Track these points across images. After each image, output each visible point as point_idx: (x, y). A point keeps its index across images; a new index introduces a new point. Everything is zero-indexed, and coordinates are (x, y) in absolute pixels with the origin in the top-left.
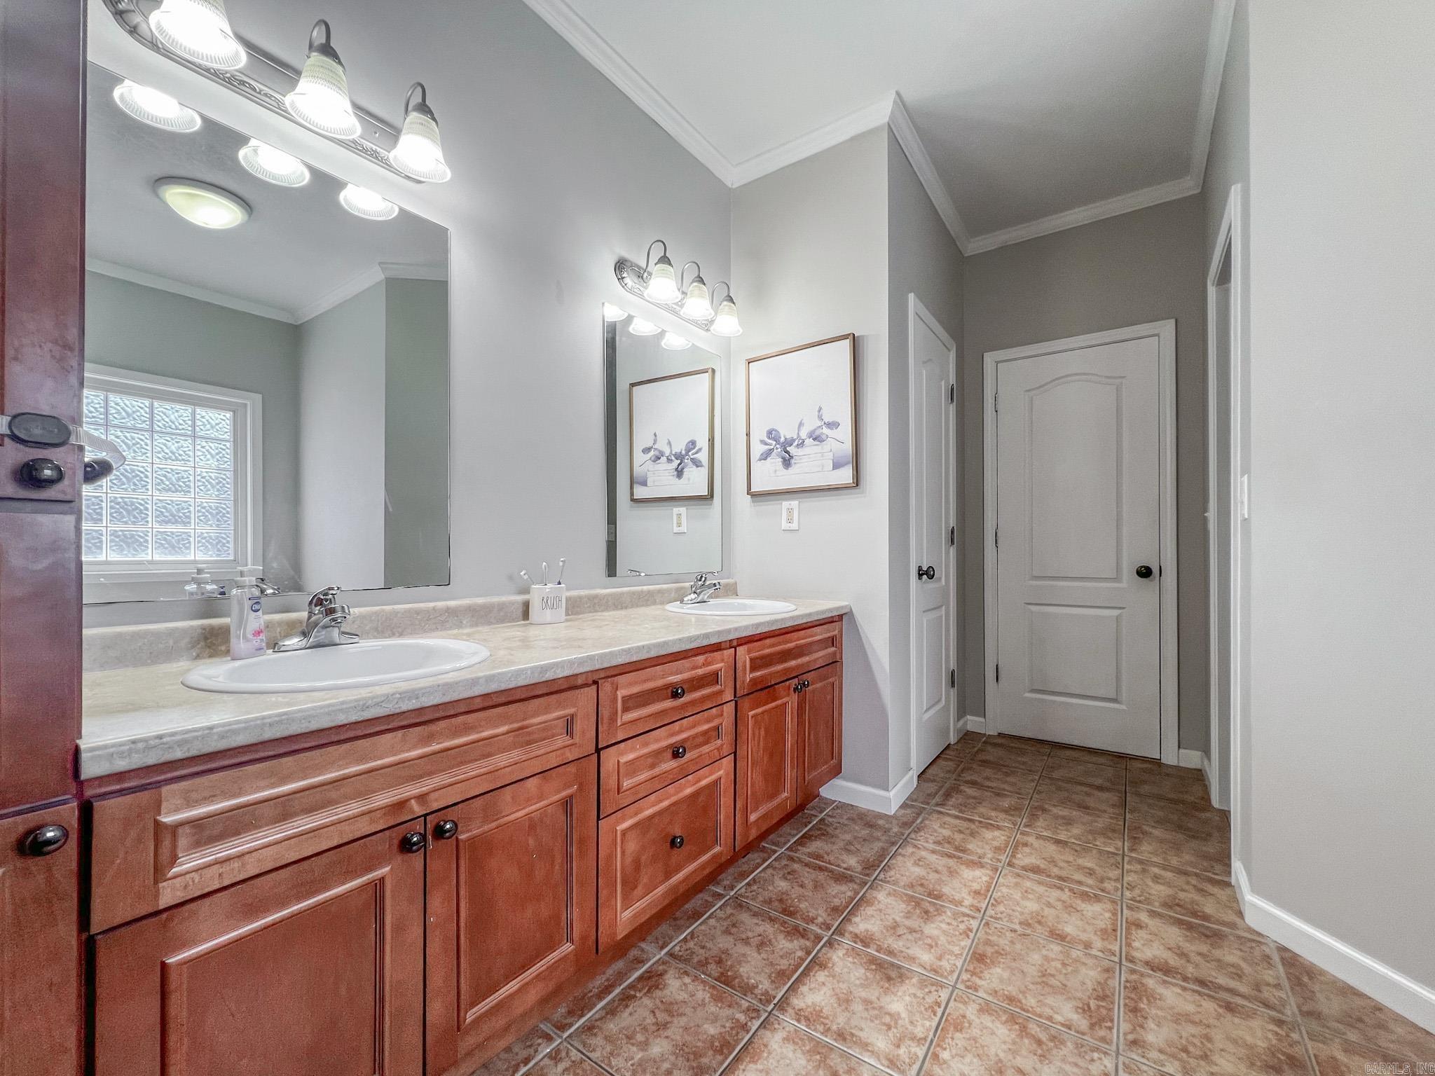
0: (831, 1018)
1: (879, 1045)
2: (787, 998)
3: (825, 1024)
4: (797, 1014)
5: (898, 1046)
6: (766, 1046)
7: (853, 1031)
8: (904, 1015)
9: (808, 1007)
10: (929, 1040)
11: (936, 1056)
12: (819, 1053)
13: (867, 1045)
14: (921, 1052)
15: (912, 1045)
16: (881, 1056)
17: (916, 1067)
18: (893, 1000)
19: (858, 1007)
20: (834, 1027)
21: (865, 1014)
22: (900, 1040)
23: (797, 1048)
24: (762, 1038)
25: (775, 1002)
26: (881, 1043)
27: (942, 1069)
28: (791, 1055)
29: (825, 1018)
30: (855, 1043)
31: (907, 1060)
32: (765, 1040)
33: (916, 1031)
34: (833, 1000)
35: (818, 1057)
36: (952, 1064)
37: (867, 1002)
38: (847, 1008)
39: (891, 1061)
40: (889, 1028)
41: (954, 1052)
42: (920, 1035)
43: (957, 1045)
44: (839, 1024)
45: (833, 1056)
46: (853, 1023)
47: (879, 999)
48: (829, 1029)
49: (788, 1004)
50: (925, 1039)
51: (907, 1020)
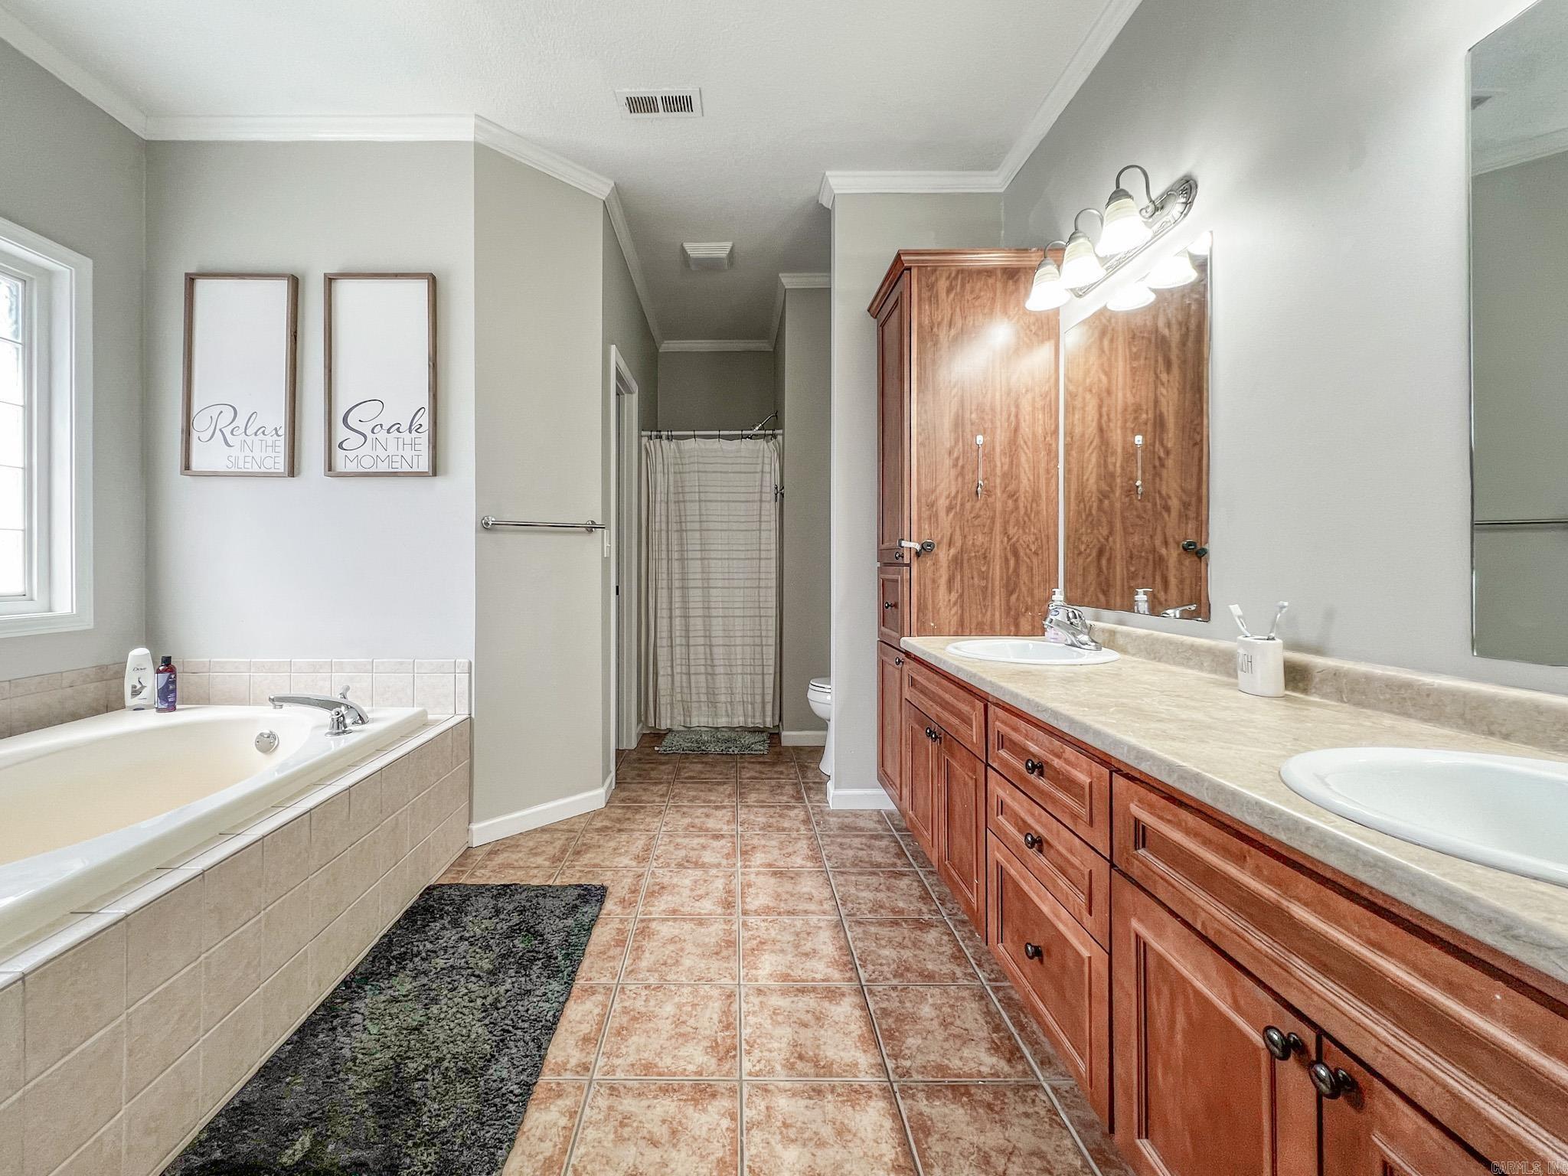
0: (839, 1105)
1: (784, 1100)
2: (891, 1103)
3: (839, 1095)
4: (869, 1092)
5: (767, 1108)
6: (865, 1051)
7: (812, 1102)
8: (779, 1147)
9: (868, 1105)
10: (745, 1132)
11: (733, 1119)
12: (823, 1067)
13: (794, 1095)
14: (748, 1114)
15: (757, 1117)
16: (777, 1091)
17: (745, 1096)
18: (798, 1162)
19: (827, 1132)
20: (830, 1097)
21: (814, 1127)
22: (769, 1116)
23: (843, 1062)
24: (873, 1055)
25: (898, 1095)
26: (783, 1103)
27: (724, 1106)
28: (842, 1054)
29: (844, 1101)
30: (804, 1092)
31: (754, 1099)
32: (869, 1055)
33: (760, 1133)
34: (852, 1125)
35: (822, 1064)
36: (716, 1117)
37: (821, 1144)
38: (834, 1124)
39: (766, 1091)
40: (785, 1125)
41: (718, 1131)
42: (754, 1132)
43: (718, 1142)
44: (829, 1102)
45: (812, 1071)
46: (818, 1110)
47: (813, 1155)
48: (832, 1092)
49: (885, 1098)
50: (748, 1130)
51: (773, 1143)
